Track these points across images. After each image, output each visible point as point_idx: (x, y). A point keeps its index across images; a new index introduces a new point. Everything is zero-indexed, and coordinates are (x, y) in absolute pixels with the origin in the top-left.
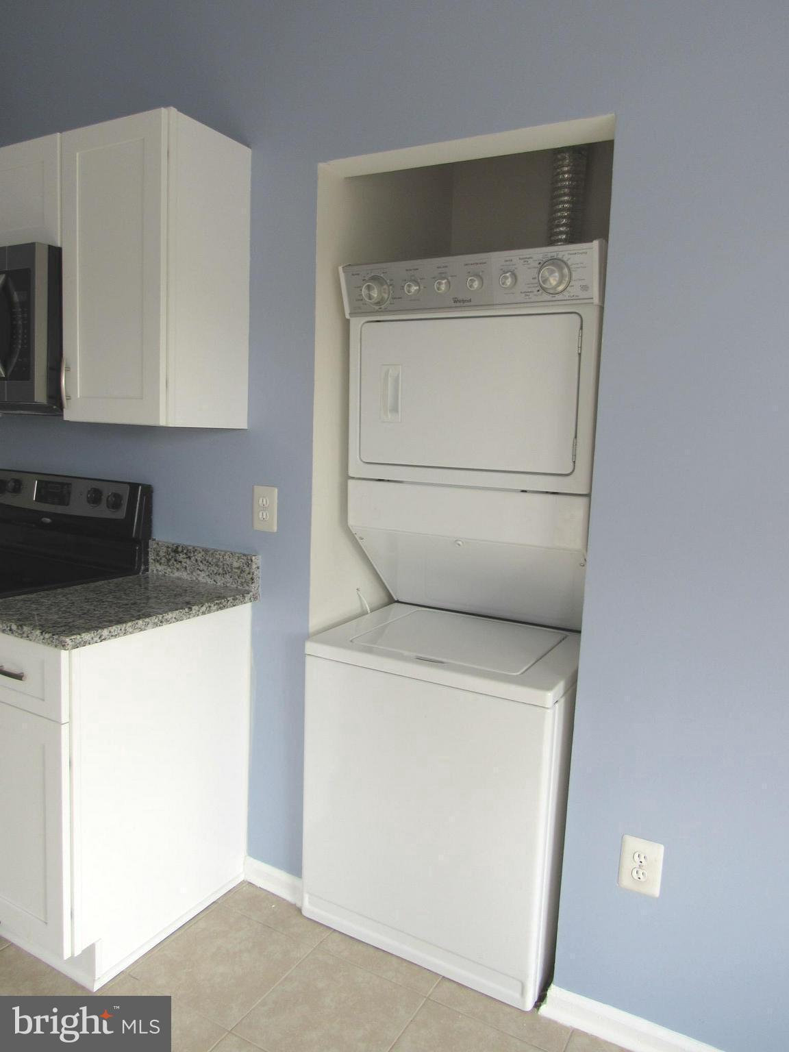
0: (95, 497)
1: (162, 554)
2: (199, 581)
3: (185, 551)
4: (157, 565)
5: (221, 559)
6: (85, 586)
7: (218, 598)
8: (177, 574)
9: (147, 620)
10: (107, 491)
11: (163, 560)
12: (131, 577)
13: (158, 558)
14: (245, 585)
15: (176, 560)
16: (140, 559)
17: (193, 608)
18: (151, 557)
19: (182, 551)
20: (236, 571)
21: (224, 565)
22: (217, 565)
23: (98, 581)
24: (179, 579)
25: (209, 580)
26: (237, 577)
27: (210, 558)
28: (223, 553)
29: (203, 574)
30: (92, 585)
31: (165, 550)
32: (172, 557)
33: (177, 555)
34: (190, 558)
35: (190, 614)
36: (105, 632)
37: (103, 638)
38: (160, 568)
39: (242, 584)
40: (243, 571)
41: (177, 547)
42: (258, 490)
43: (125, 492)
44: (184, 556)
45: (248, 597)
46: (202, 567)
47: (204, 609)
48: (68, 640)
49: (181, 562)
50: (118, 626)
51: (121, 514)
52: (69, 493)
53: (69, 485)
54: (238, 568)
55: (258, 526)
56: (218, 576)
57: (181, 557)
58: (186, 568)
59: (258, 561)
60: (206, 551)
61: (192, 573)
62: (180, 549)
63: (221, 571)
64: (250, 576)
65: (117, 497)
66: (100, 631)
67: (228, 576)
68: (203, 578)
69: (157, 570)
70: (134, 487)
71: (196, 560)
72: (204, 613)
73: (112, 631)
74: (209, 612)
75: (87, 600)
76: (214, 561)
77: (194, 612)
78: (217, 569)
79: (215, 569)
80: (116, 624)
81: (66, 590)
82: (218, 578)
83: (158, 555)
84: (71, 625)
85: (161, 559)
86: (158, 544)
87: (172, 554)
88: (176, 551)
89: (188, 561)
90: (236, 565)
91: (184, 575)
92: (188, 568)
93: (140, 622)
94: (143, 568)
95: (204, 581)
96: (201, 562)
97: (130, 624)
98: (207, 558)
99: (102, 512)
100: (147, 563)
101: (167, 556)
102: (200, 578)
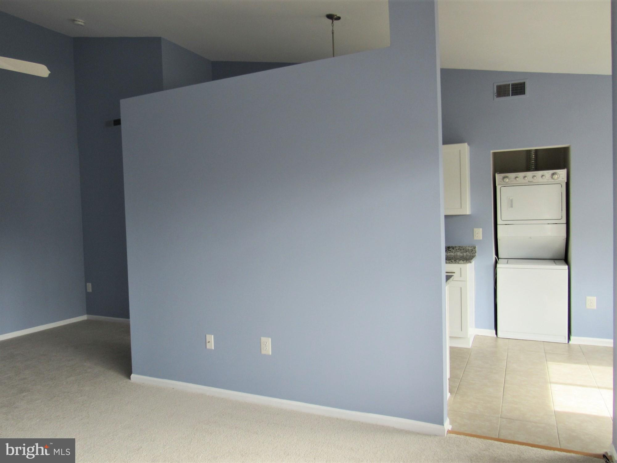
14: (474, 255)
15: (449, 250)
21: (466, 249)
22: (464, 250)
24: (450, 255)
25: (461, 254)
26: (471, 252)
28: (465, 246)
29: (458, 253)
34: (454, 249)
39: (472, 254)
40: (472, 250)
42: (475, 230)
44: (452, 249)
46: (458, 251)
49: (451, 251)
54: (471, 250)
55: (476, 238)
57: (450, 249)
58: (452, 252)
59: (477, 247)
60: (460, 247)
62: (450, 247)
63: (465, 251)
64: (475, 252)
67: (467, 253)
71: (456, 249)
79: (463, 251)
82: (464, 253)
87: (447, 249)
89: (453, 250)
90: (470, 249)
95: (459, 254)
102: (458, 254)
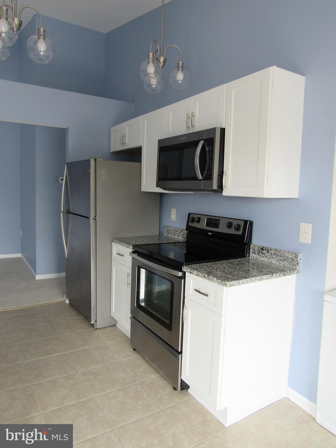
0: (230, 225)
1: (256, 250)
2: (272, 262)
3: (266, 249)
4: (254, 254)
5: (283, 254)
6: (227, 261)
7: (282, 271)
8: (262, 259)
9: (256, 278)
10: (235, 223)
11: (257, 252)
12: (243, 259)
13: (254, 252)
14: (294, 266)
15: (262, 253)
16: (247, 251)
17: (274, 274)
18: (251, 251)
19: (265, 249)
20: (290, 259)
21: (284, 256)
22: (281, 256)
23: (231, 259)
24: (263, 261)
25: (277, 262)
26: (290, 262)
27: (278, 253)
28: (284, 251)
30: (229, 261)
31: (257, 248)
32: (261, 251)
33: (263, 251)
34: (268, 252)
35: (272, 277)
36: (241, 281)
37: (240, 284)
38: (255, 255)
39: (292, 265)
40: (293, 260)
41: (263, 248)
42: (302, 224)
43: (242, 224)
44: (266, 251)
45: (295, 271)
46: (274, 256)
47: (277, 275)
48: (228, 283)
49: (264, 254)
50: (245, 279)
51: (240, 233)
52: (219, 223)
53: (219, 220)
54: (291, 258)
55: (301, 240)
56: (281, 261)
57: (264, 252)
58: (266, 256)
59: (301, 256)
60: (276, 250)
61: (269, 259)
62: (264, 248)
63: (283, 259)
64: (297, 262)
65: (239, 225)
66: (239, 281)
67: (286, 261)
68: (274, 261)
69: (253, 256)
70: (246, 222)
71: (271, 254)
72: (277, 277)
73: (243, 281)
74: (280, 277)
75: (230, 267)
76: (280, 254)
77: (274, 276)
78: (281, 258)
79: (280, 258)
80: (244, 278)
81: (220, 262)
82: (281, 262)
83: (254, 250)
84: (227, 277)
85: (255, 252)
86: (254, 246)
87: (261, 250)
88: (262, 249)
89: (268, 253)
90: (290, 257)
91: (265, 259)
92: (267, 257)
93: (253, 278)
94: (248, 255)
95: (275, 263)
96: (274, 254)
97: (250, 279)
98: (276, 253)
99: (232, 231)
100: (249, 253)
101: (258, 251)
102: (273, 261)
